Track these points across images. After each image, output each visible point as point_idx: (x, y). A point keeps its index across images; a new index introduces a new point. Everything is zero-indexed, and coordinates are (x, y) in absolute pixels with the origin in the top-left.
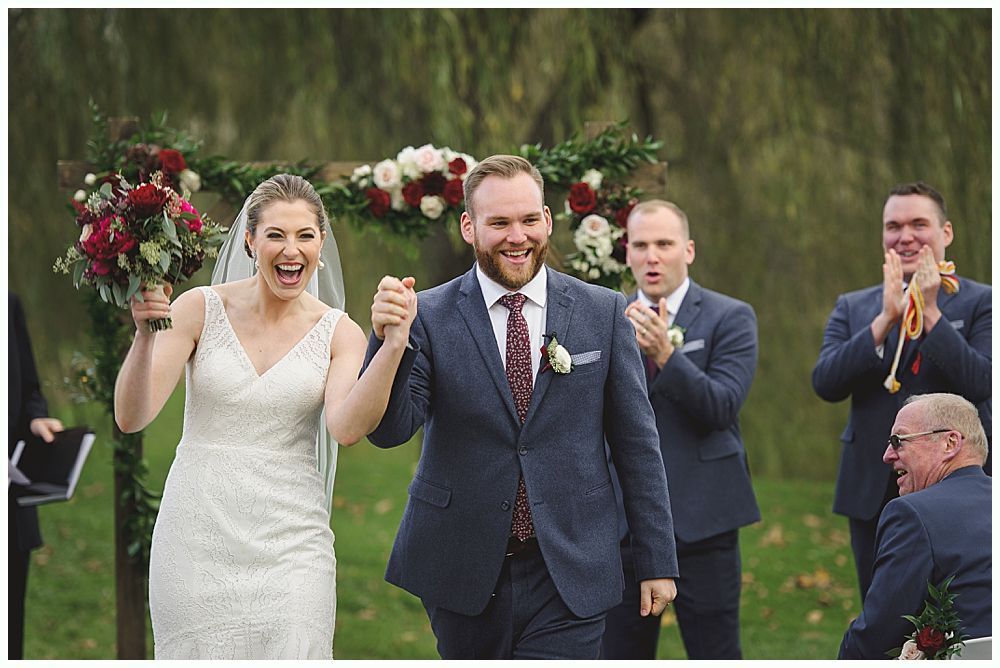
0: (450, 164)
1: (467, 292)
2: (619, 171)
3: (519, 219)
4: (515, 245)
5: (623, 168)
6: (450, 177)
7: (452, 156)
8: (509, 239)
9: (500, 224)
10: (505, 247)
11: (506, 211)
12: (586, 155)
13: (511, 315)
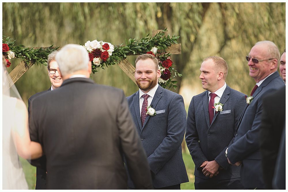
0: (103, 46)
2: (163, 47)
5: (165, 46)
6: (103, 51)
7: (103, 43)
8: (141, 77)
12: (152, 42)
13: (144, 100)
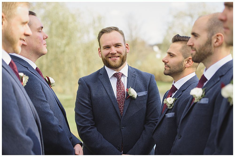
1: (102, 73)
3: (113, 45)
4: (113, 54)
8: (110, 53)
9: (107, 48)
10: (110, 56)
11: (109, 43)
13: (118, 80)
